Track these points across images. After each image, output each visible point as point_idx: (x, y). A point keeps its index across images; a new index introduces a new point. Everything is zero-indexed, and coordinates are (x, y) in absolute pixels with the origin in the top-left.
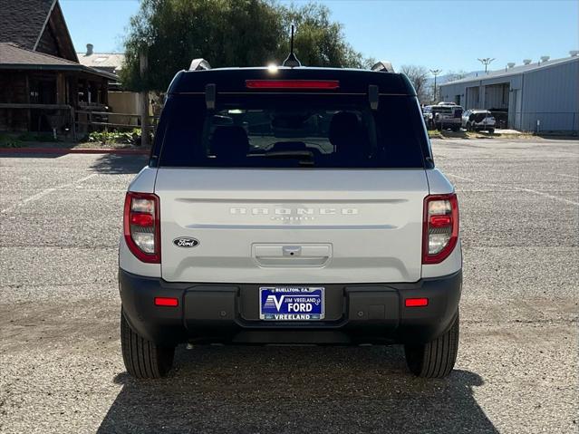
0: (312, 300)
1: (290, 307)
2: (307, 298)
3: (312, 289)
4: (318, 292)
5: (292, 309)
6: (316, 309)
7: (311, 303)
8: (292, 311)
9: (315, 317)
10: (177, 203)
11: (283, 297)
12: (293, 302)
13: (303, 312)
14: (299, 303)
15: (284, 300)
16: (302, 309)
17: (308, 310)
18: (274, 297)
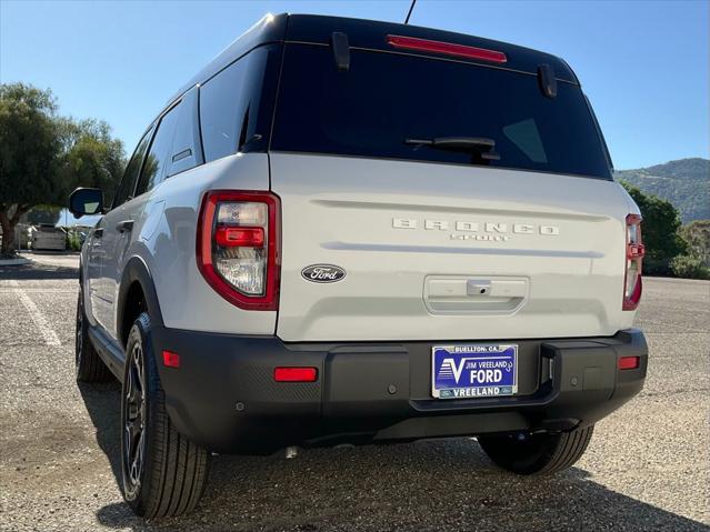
0: (503, 364)
1: (473, 377)
2: (495, 361)
3: (504, 347)
4: (509, 352)
5: (475, 379)
6: (507, 379)
7: (501, 369)
8: (476, 383)
9: (506, 392)
10: (315, 206)
11: (463, 360)
12: (478, 369)
13: (490, 384)
14: (485, 370)
15: (465, 365)
16: (489, 378)
17: (496, 380)
18: (452, 361)
